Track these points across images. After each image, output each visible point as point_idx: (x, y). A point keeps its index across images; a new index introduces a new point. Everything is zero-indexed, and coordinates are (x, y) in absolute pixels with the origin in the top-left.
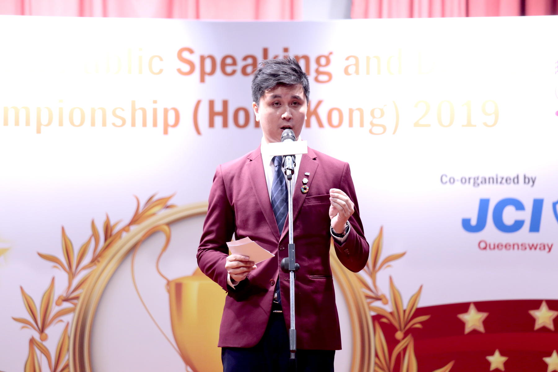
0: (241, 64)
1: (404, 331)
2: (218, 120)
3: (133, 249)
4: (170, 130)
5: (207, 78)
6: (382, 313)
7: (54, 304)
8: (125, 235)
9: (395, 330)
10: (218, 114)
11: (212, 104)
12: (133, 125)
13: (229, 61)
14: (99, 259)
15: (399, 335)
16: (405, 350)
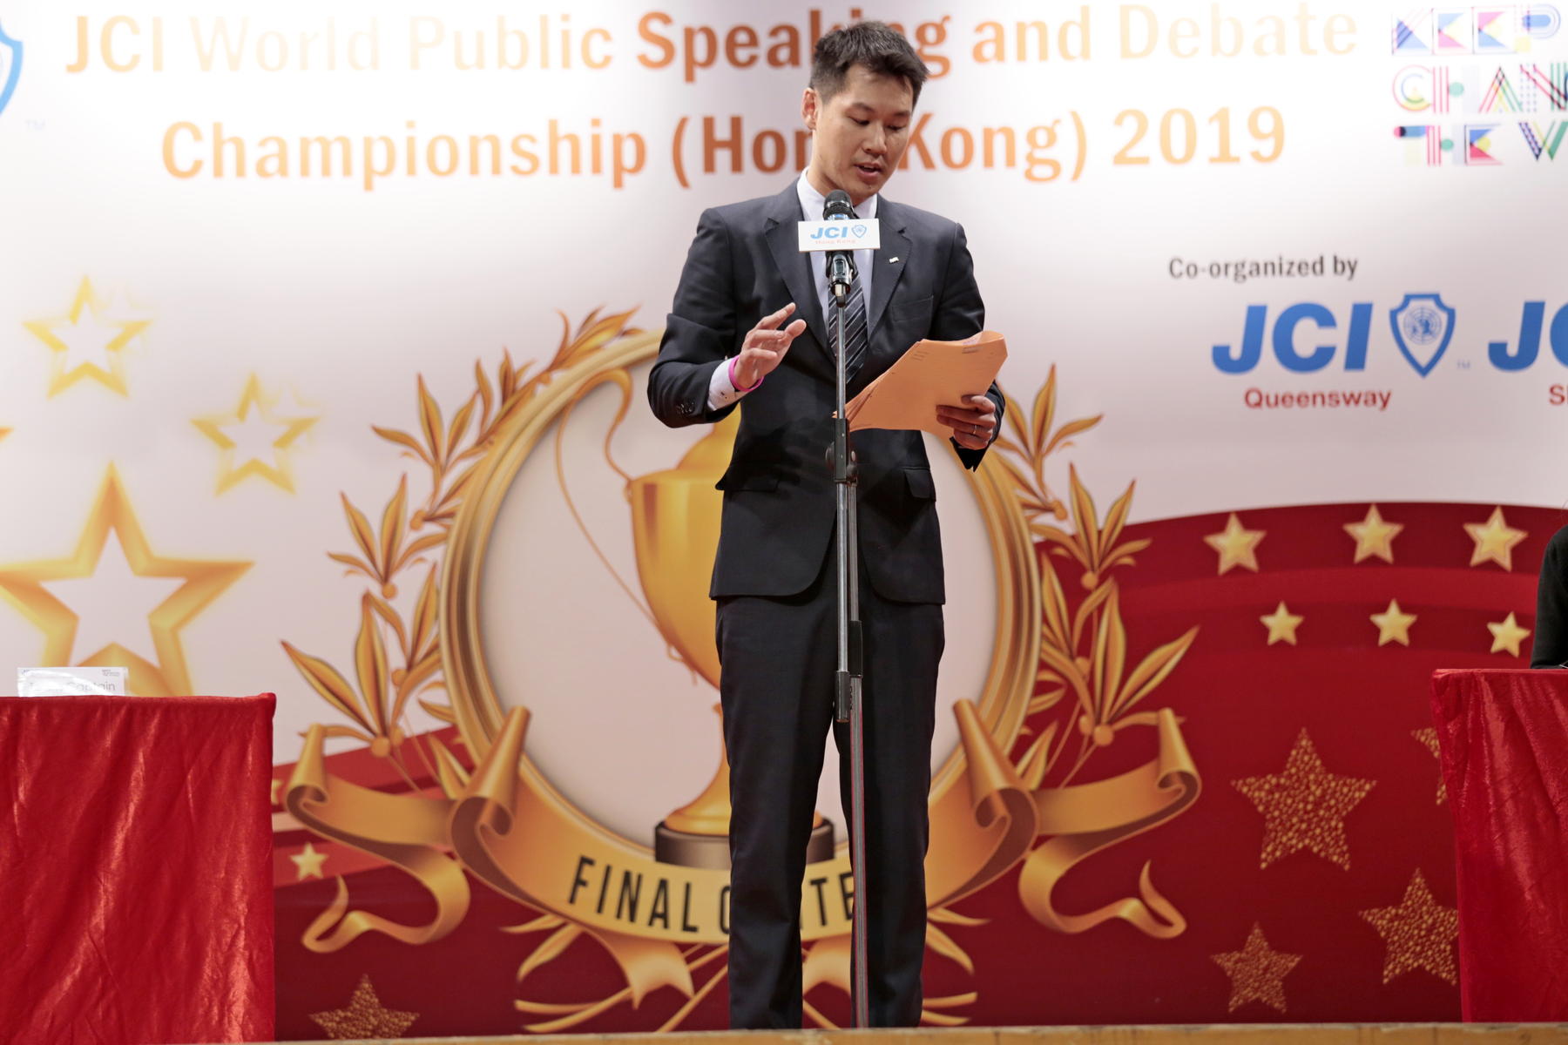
0: (766, 43)
1: (1098, 572)
2: (723, 157)
3: (558, 418)
4: (628, 179)
5: (699, 73)
6: (1055, 538)
7: (407, 526)
8: (541, 390)
9: (1082, 570)
10: (723, 144)
11: (709, 124)
12: (554, 169)
13: (742, 37)
14: (492, 438)
15: (1089, 580)
16: (1101, 608)
